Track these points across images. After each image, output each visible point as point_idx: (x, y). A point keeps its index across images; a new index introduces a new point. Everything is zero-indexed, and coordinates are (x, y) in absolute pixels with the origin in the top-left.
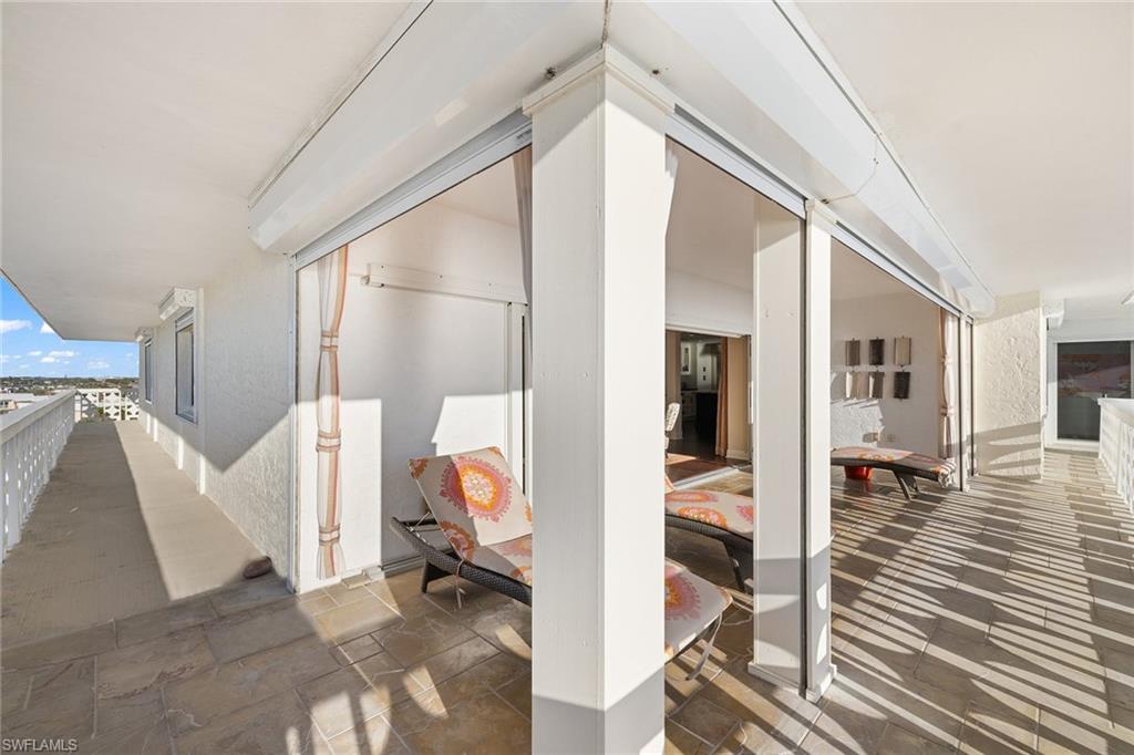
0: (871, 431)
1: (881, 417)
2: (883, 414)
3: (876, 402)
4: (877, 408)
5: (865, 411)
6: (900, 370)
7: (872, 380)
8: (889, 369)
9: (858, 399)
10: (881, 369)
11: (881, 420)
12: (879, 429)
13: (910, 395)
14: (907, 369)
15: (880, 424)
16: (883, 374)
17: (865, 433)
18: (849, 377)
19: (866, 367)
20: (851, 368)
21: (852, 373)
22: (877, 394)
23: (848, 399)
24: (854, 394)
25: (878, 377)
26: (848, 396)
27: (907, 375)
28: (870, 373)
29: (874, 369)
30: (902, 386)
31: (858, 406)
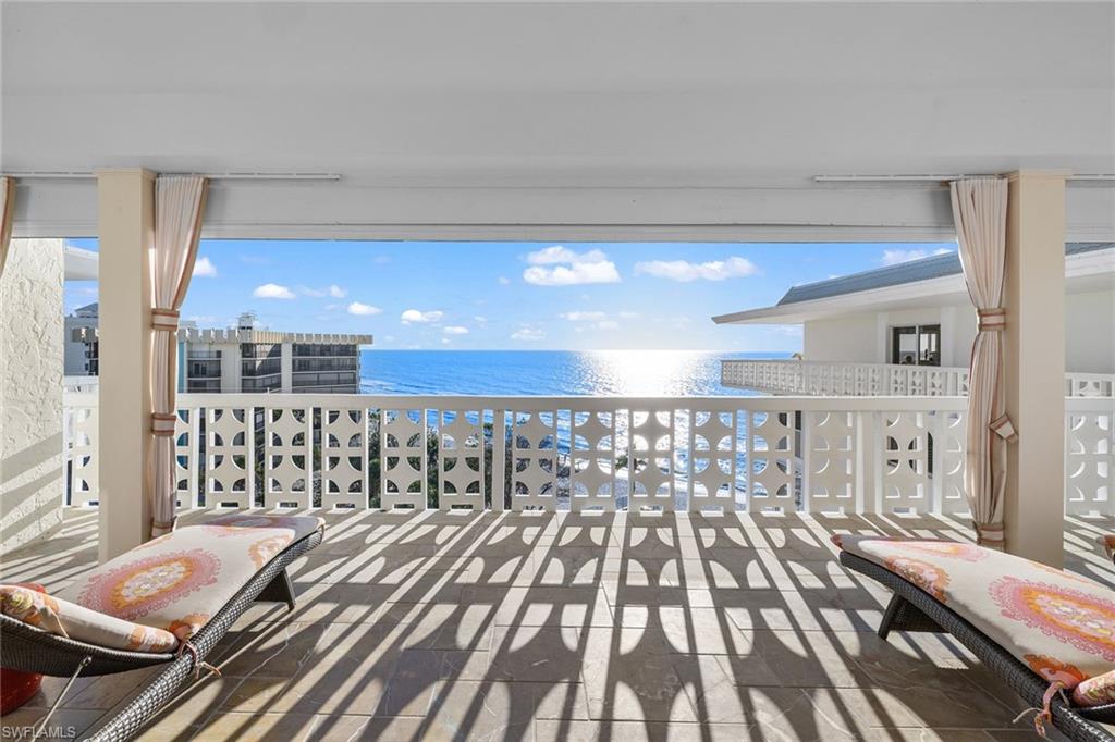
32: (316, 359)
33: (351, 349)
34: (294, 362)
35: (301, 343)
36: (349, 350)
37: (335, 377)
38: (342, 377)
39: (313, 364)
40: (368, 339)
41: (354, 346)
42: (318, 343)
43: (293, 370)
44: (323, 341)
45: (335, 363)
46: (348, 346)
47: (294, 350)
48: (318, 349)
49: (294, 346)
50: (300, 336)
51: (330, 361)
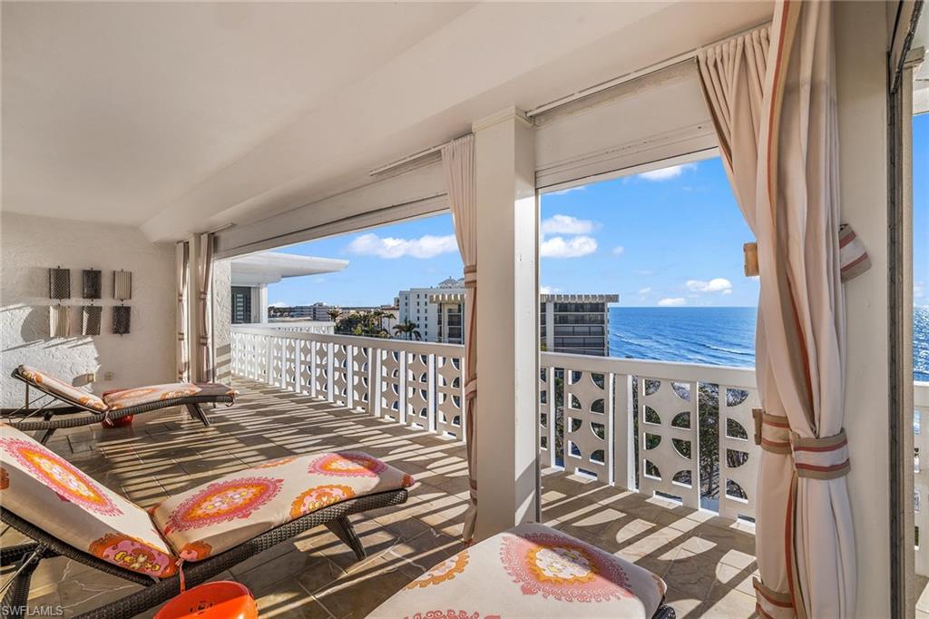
0: (85, 373)
1: (96, 356)
2: (99, 352)
3: (89, 339)
4: (92, 347)
5: (76, 352)
6: (119, 304)
7: (86, 316)
8: (106, 303)
9: (65, 337)
10: (96, 303)
11: (96, 359)
12: (94, 368)
13: (131, 330)
14: (126, 303)
15: (95, 362)
16: (100, 309)
17: (76, 375)
18: (53, 314)
19: (76, 301)
20: (56, 302)
21: (58, 307)
22: (93, 330)
23: (53, 338)
24: (60, 333)
25: (95, 313)
26: (52, 335)
27: (128, 309)
28: (83, 308)
29: (88, 303)
30: (122, 320)
31: (65, 346)
32: (571, 314)
33: (600, 306)
34: (555, 315)
35: (560, 302)
36: (598, 307)
37: (587, 329)
38: (592, 329)
39: (570, 318)
40: (615, 298)
41: (603, 304)
42: (572, 302)
43: (555, 323)
44: (577, 301)
45: (587, 318)
46: (597, 304)
47: (555, 307)
48: (573, 307)
49: (555, 304)
50: (559, 296)
51: (583, 316)
